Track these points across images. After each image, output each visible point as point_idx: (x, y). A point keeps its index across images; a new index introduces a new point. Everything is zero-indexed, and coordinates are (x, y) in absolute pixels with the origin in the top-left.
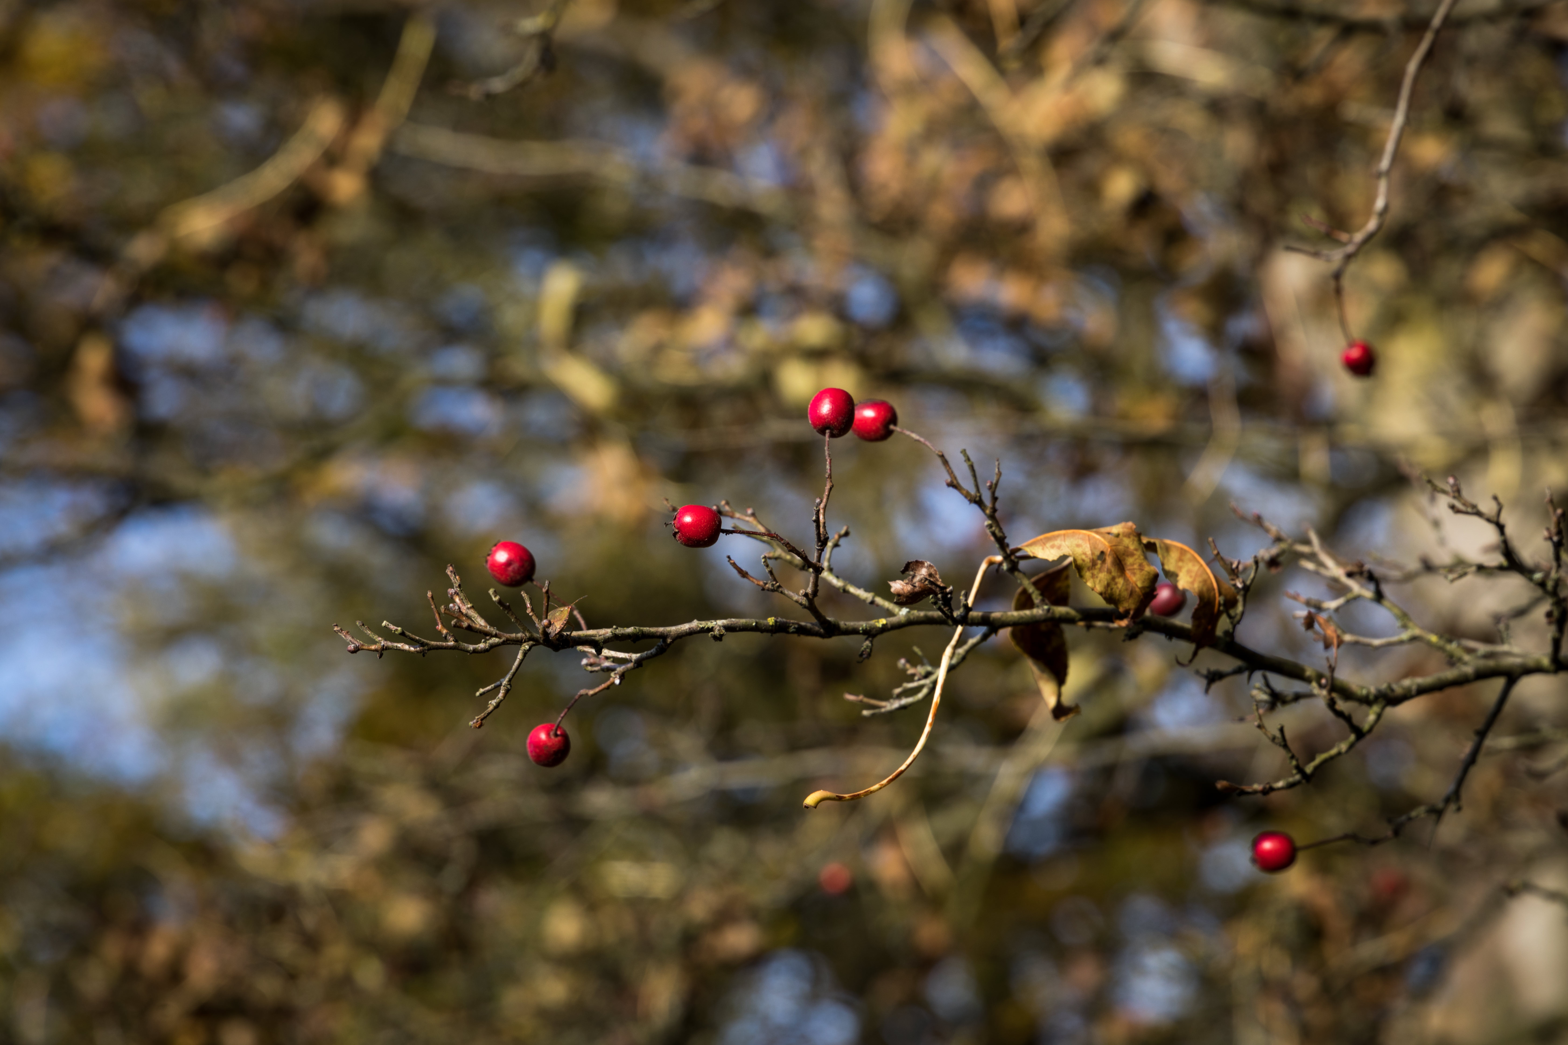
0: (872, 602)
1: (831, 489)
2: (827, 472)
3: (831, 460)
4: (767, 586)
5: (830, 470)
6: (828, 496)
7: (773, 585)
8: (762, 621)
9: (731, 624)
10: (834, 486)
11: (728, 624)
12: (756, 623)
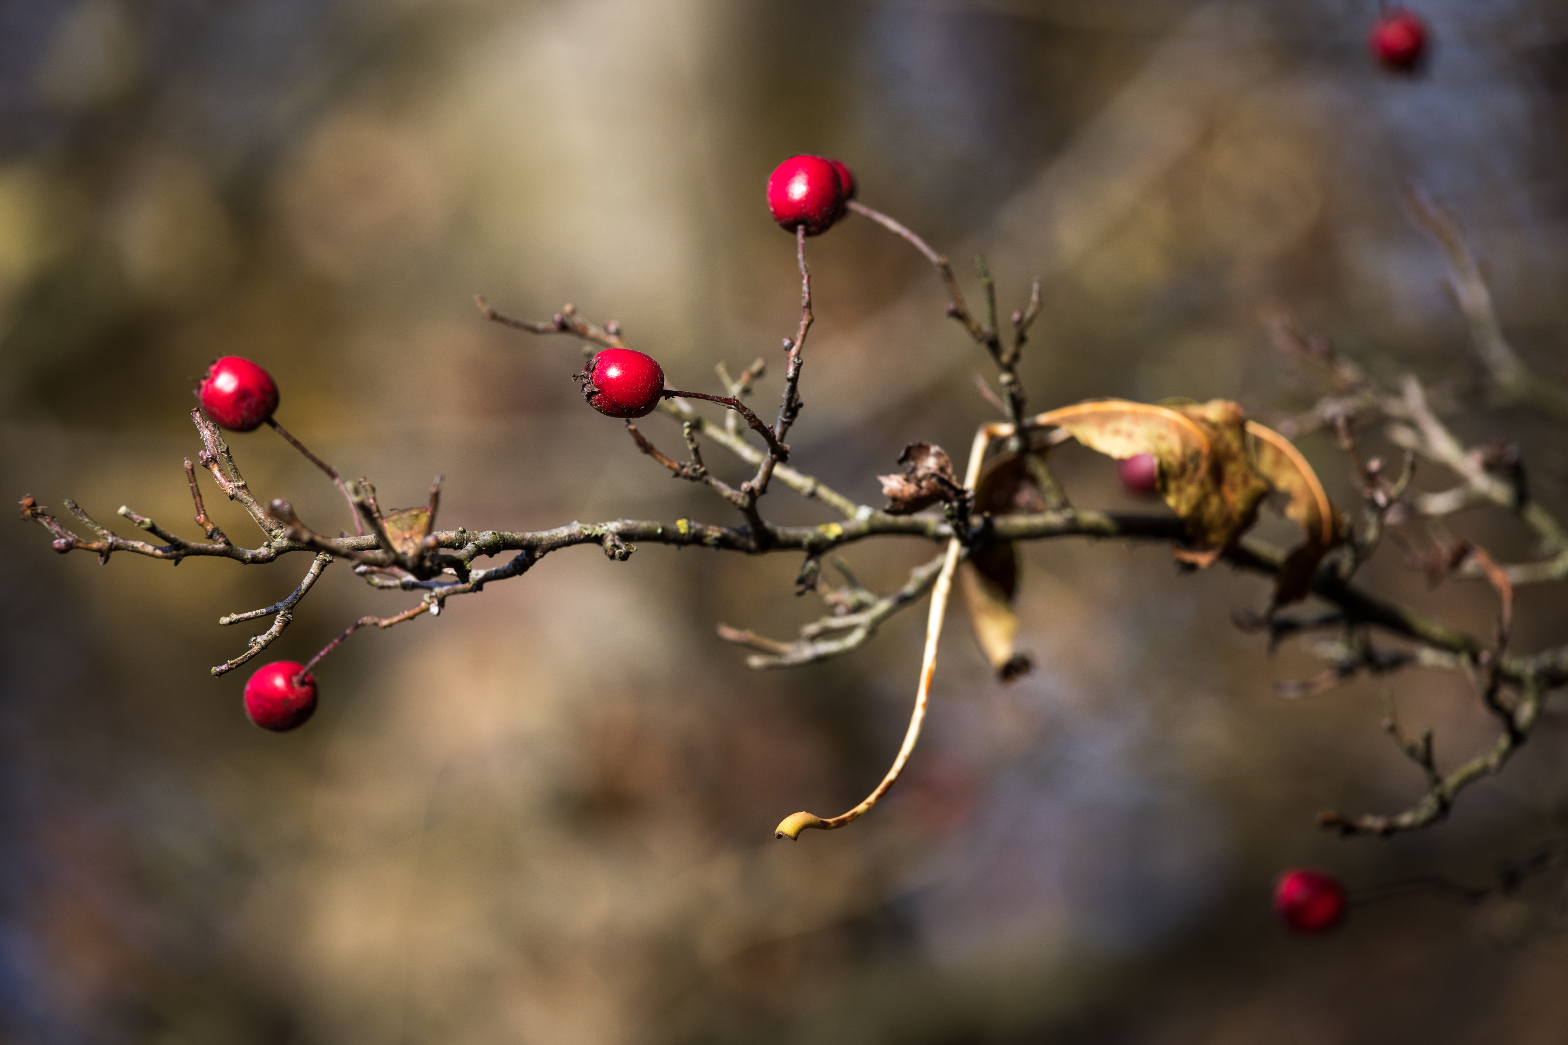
0: (813, 494)
1: (808, 326)
2: (804, 297)
3: (809, 277)
4: (685, 470)
5: (809, 293)
6: (805, 336)
7: (695, 470)
8: (670, 526)
9: (628, 530)
10: (815, 321)
11: (623, 530)
12: (663, 529)
